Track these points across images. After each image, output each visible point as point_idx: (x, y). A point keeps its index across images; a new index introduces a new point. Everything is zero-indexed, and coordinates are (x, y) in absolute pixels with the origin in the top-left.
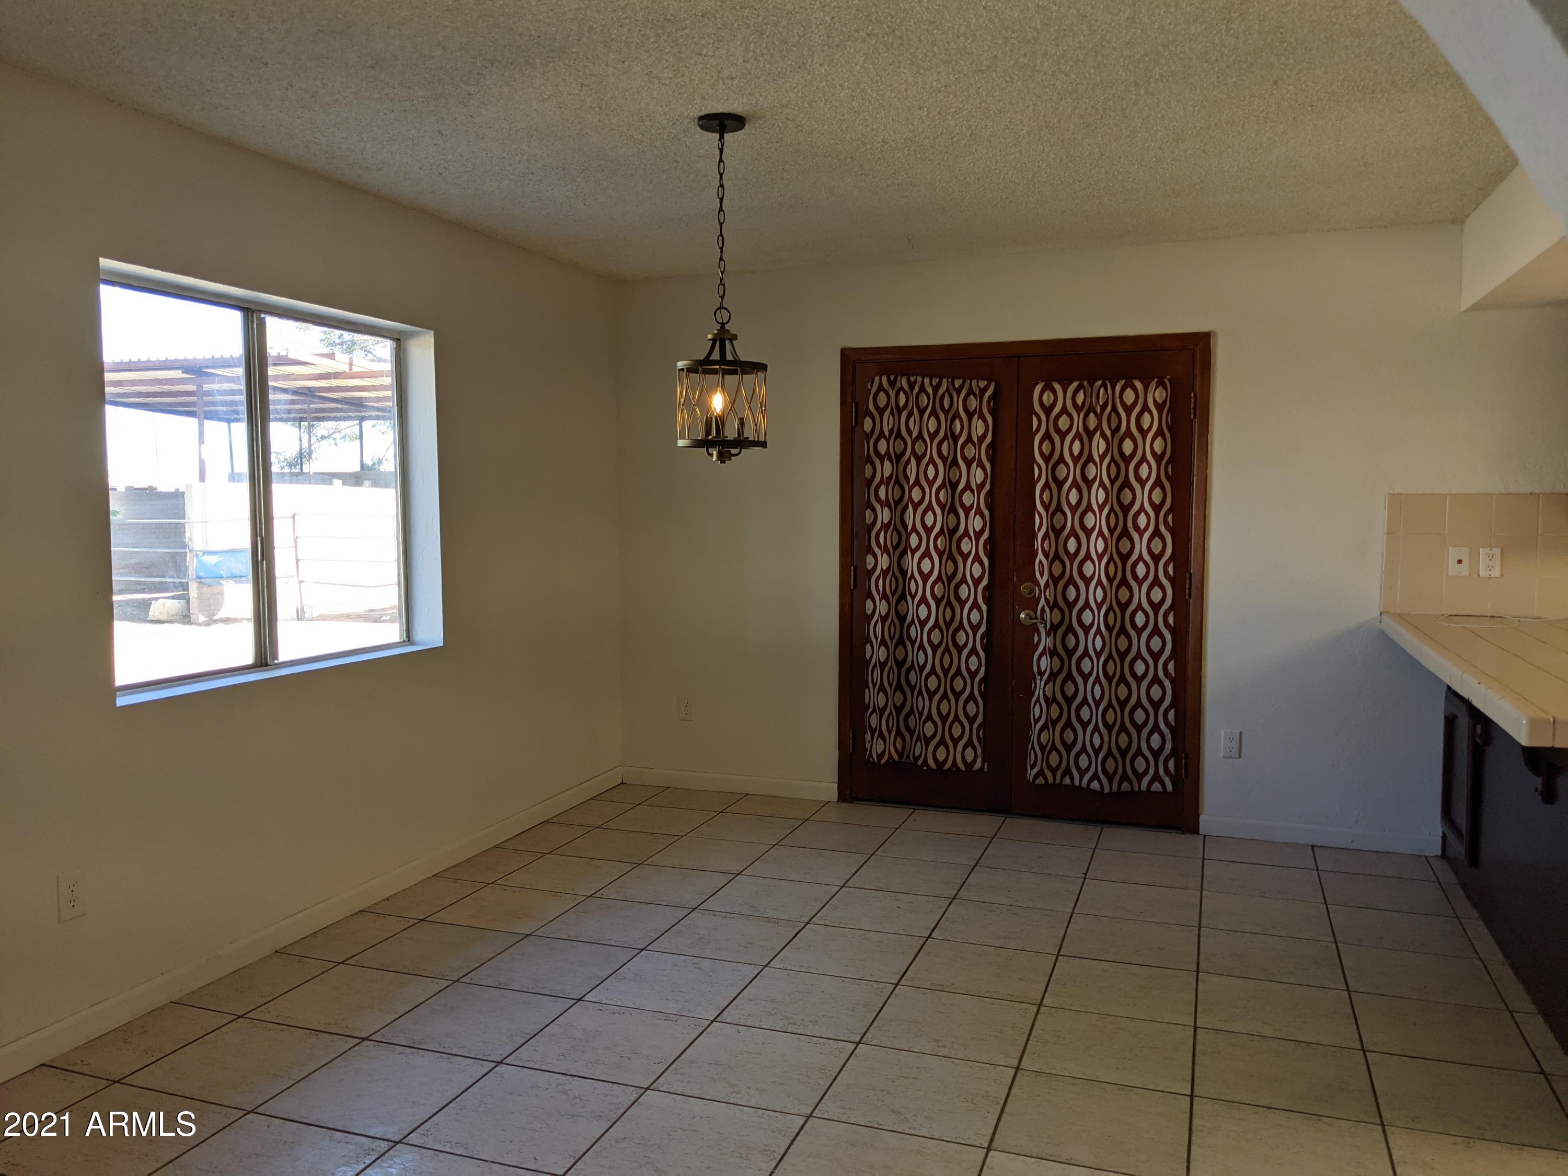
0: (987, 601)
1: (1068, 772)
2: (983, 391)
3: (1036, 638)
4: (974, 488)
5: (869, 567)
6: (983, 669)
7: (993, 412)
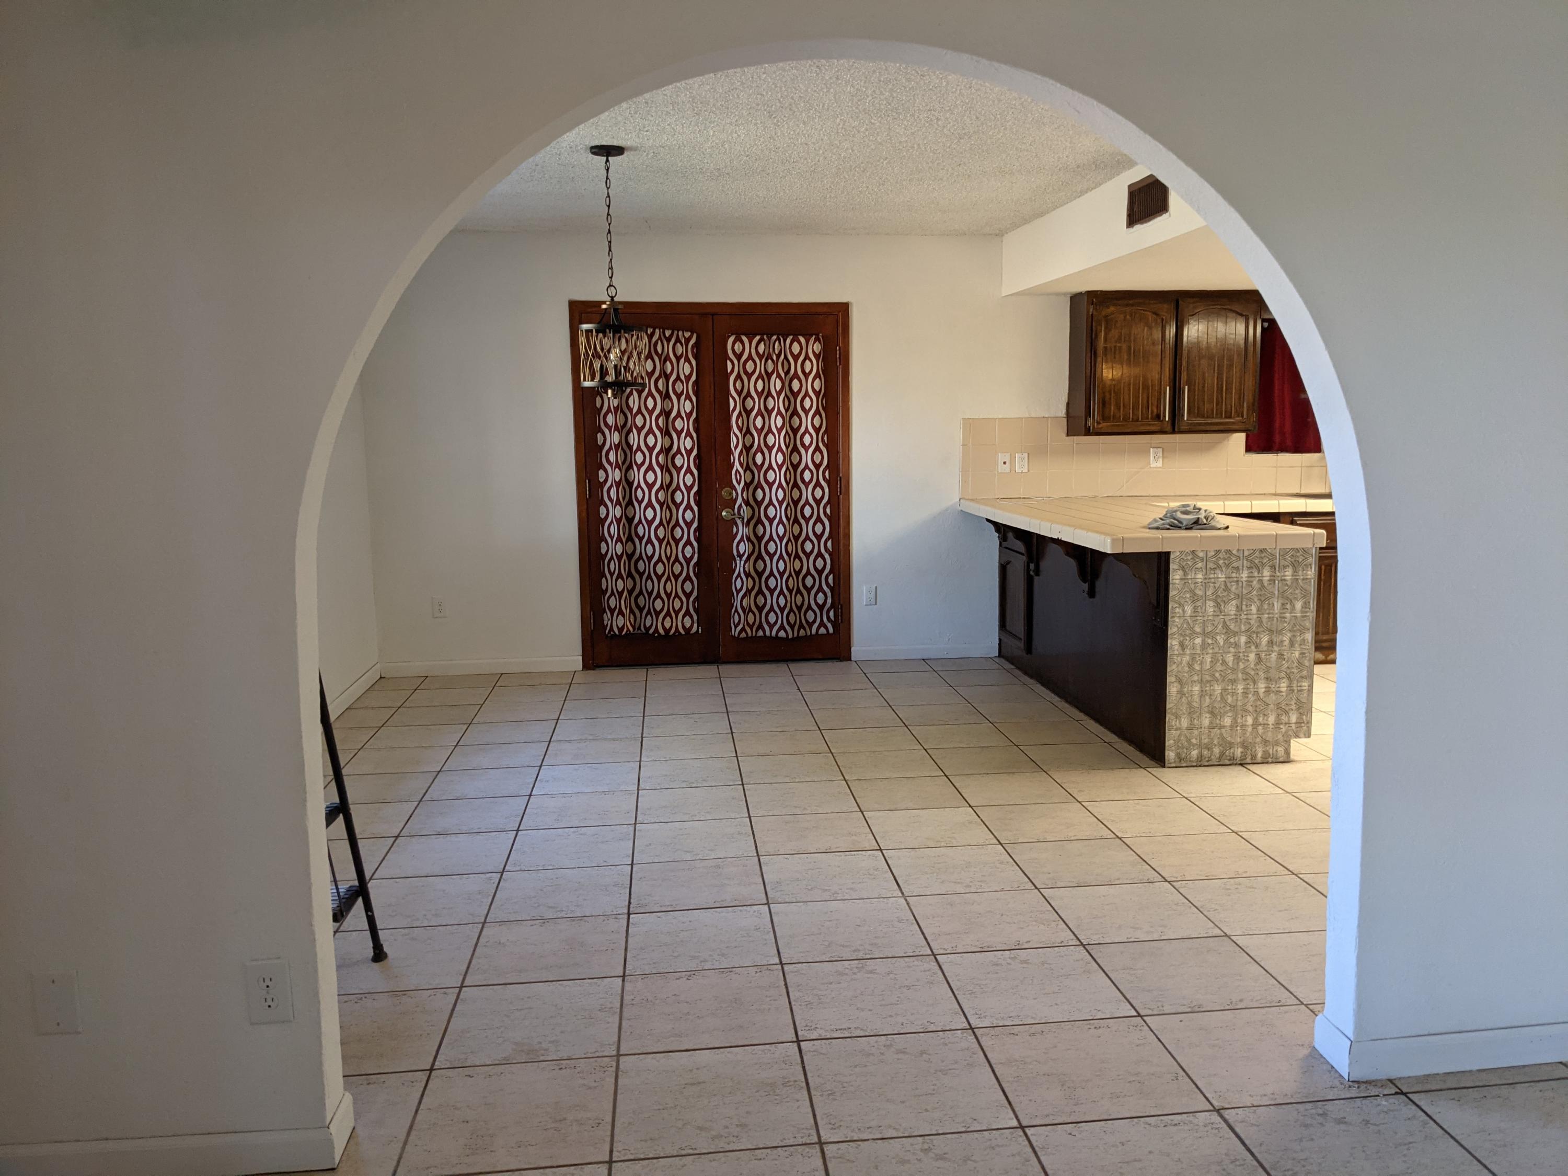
0: (698, 503)
1: (760, 627)
2: (688, 340)
3: (735, 530)
4: (684, 416)
5: (601, 480)
6: (696, 556)
7: (695, 357)
